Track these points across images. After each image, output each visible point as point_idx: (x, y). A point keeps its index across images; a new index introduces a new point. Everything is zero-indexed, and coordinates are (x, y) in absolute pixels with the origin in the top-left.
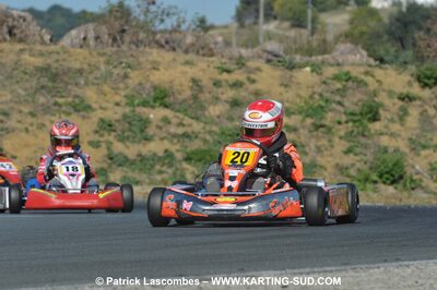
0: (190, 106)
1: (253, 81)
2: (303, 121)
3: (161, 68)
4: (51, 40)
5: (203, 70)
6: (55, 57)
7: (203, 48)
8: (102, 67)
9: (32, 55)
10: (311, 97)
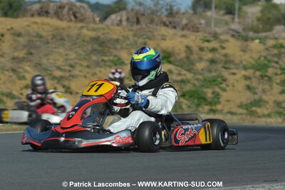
0: (185, 63)
1: (223, 48)
2: (254, 73)
3: (167, 38)
4: (100, 21)
5: (193, 41)
6: (102, 31)
7: (193, 27)
8: (131, 38)
9: (88, 30)
10: (259, 58)
